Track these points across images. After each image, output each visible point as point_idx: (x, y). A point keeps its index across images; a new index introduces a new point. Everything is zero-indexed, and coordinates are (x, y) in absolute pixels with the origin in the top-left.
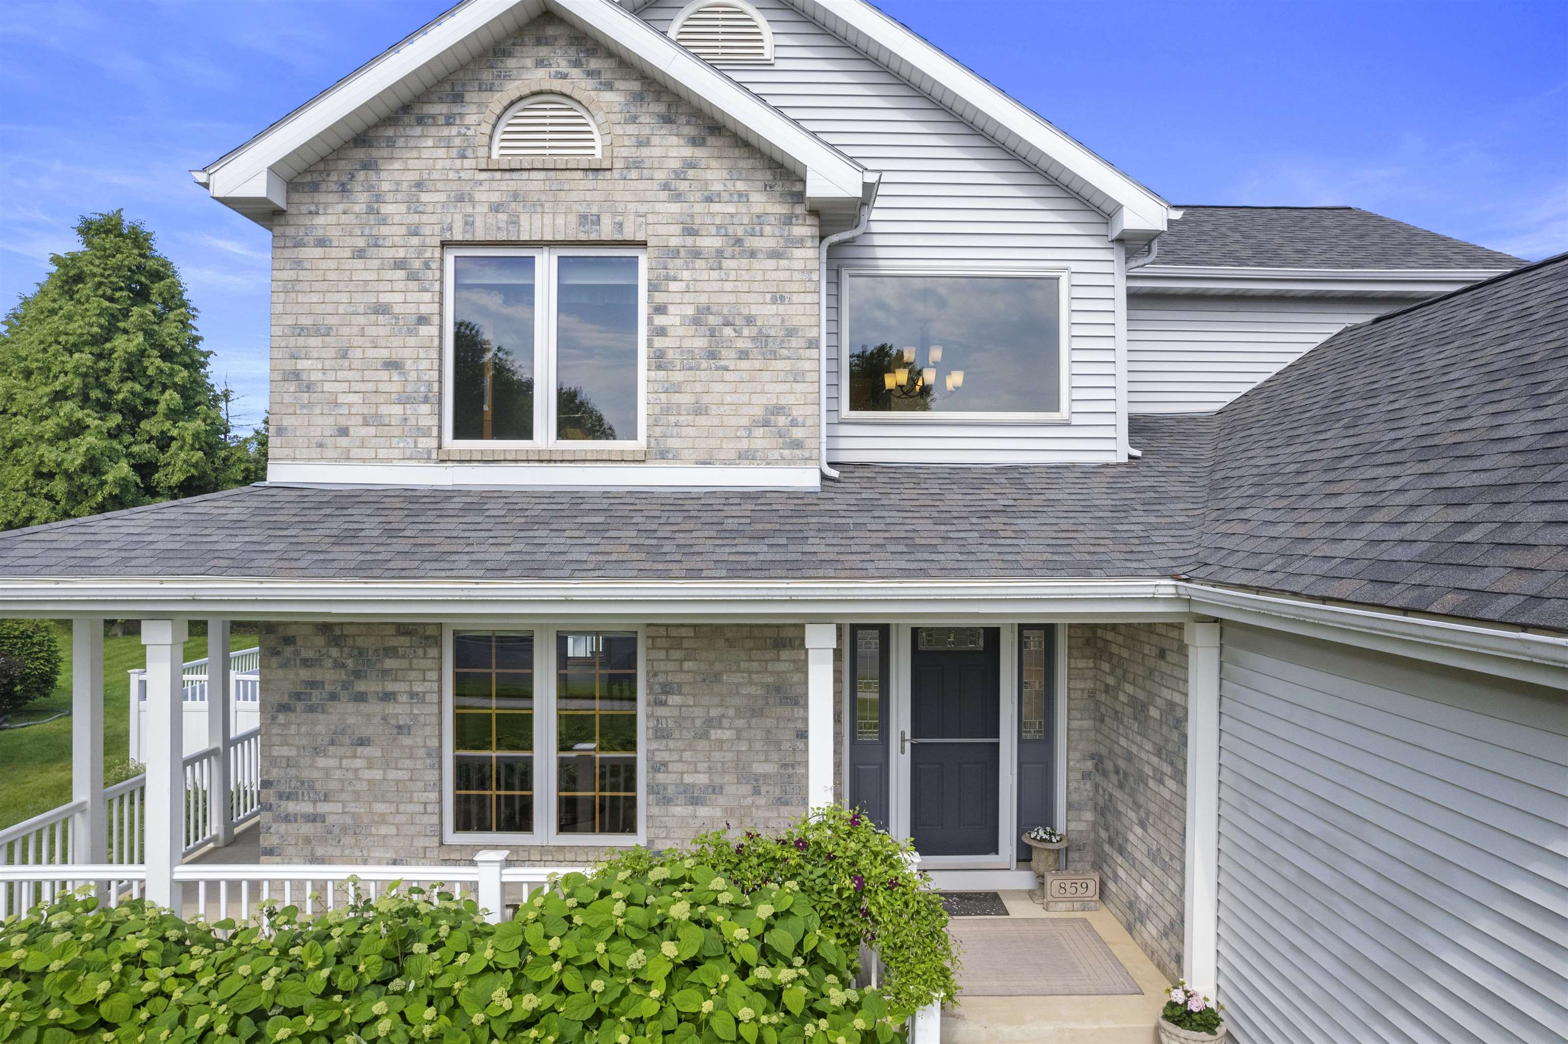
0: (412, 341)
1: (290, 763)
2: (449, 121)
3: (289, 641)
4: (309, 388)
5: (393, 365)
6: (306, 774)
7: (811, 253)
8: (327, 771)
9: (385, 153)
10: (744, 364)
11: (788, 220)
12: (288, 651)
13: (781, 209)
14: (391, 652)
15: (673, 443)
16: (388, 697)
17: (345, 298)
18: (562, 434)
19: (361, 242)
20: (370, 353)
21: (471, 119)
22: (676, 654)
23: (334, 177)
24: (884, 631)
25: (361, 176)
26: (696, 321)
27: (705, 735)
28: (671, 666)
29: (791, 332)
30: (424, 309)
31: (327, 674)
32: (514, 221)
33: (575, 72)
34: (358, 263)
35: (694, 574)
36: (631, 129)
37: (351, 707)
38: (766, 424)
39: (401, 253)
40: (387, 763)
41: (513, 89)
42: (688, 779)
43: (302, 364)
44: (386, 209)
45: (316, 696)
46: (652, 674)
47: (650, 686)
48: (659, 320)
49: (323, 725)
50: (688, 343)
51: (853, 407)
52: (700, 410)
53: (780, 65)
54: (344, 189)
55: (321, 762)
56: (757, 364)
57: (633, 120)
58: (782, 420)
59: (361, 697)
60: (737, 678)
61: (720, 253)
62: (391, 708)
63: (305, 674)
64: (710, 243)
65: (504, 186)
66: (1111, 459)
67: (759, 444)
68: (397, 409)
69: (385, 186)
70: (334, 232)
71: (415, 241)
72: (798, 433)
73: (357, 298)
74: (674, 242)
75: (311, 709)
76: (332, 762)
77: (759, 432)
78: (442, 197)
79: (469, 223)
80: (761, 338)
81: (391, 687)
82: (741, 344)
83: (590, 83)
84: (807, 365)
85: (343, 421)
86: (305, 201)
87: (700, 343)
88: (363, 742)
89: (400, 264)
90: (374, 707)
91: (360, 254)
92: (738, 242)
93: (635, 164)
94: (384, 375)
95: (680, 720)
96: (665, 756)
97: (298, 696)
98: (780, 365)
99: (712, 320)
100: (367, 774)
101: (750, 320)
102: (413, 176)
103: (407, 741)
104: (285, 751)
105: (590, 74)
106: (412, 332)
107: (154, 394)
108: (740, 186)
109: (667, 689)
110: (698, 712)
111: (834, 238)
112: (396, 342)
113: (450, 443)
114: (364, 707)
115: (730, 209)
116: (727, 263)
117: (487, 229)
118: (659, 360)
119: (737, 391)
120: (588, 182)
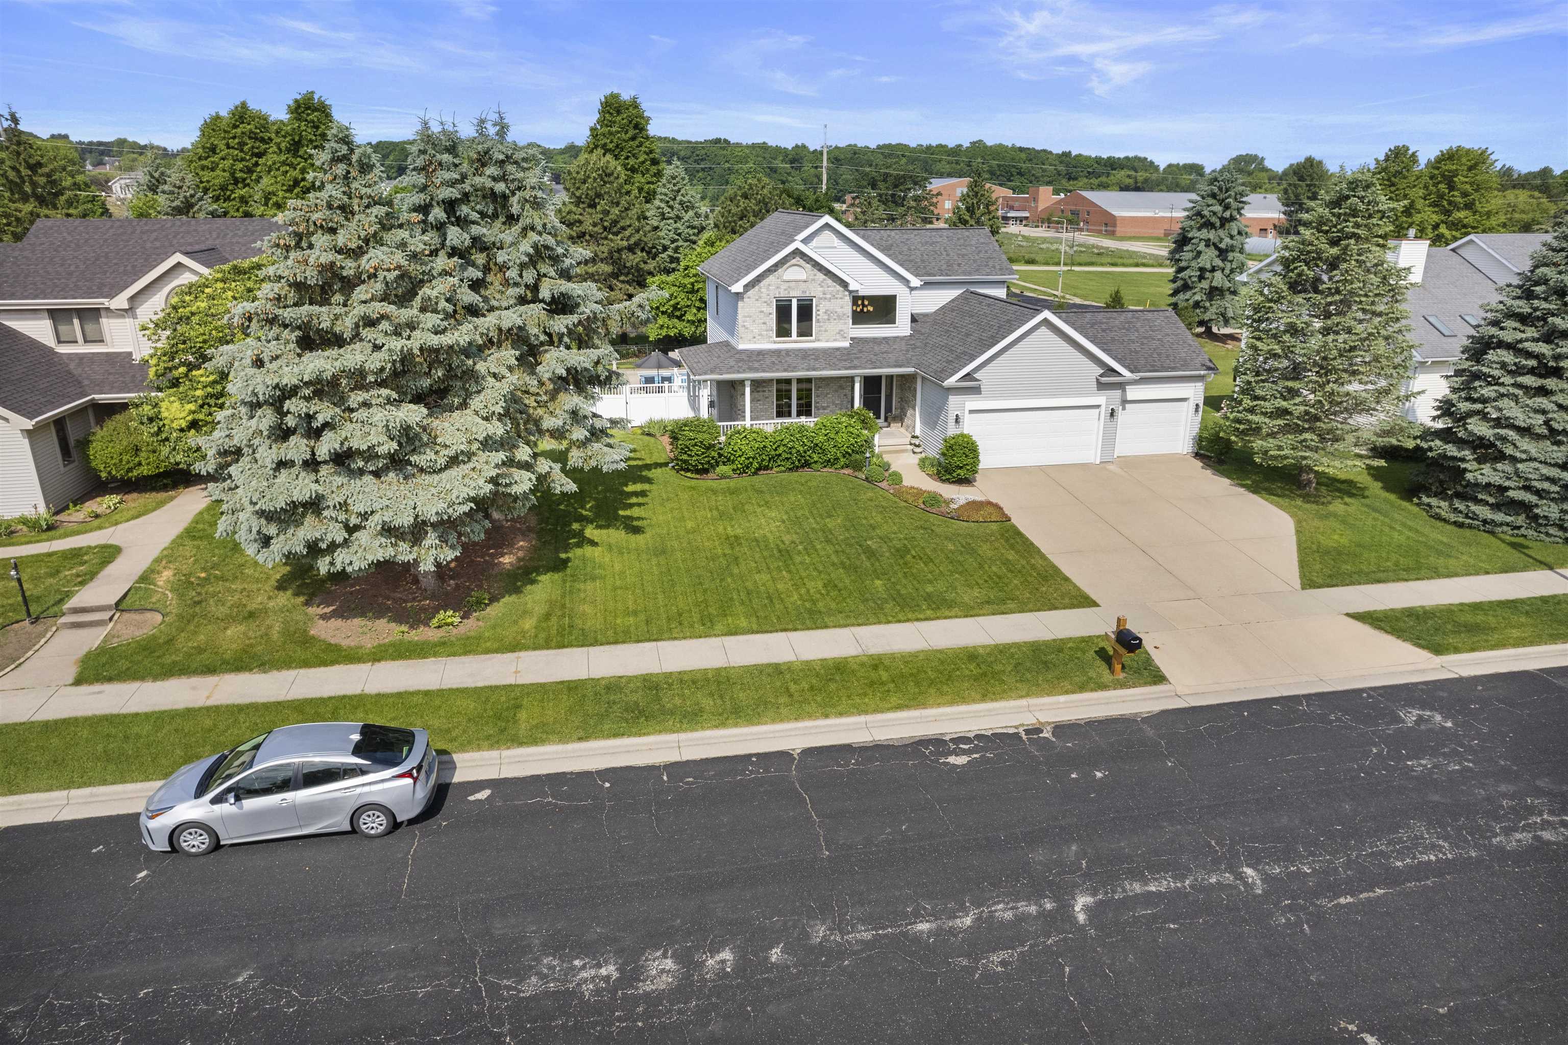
0: (768, 318)
2: (776, 271)
4: (747, 329)
5: (764, 323)
7: (848, 298)
10: (835, 321)
11: (844, 292)
13: (843, 289)
15: (819, 338)
16: (764, 391)
17: (754, 309)
18: (798, 336)
19: (757, 298)
20: (760, 321)
23: (754, 284)
24: (869, 378)
26: (825, 312)
27: (826, 396)
29: (844, 315)
30: (770, 311)
32: (788, 293)
33: (802, 261)
34: (757, 302)
36: (813, 272)
39: (766, 300)
40: (764, 405)
41: (790, 265)
42: (824, 406)
43: (746, 324)
44: (764, 291)
46: (816, 387)
47: (815, 390)
48: (818, 313)
50: (823, 317)
51: (852, 325)
52: (824, 331)
53: (838, 247)
54: (755, 287)
56: (838, 321)
57: (813, 270)
59: (758, 392)
60: (833, 384)
61: (830, 298)
62: (764, 393)
64: (828, 296)
65: (786, 285)
66: (906, 334)
67: (838, 336)
68: (766, 332)
69: (764, 286)
70: (752, 297)
71: (769, 297)
72: (843, 334)
73: (756, 310)
74: (821, 296)
77: (838, 332)
78: (774, 288)
79: (779, 293)
80: (839, 316)
81: (764, 389)
82: (834, 317)
83: (805, 262)
84: (847, 321)
85: (754, 335)
87: (826, 317)
88: (765, 402)
89: (765, 302)
90: (761, 393)
92: (834, 296)
93: (814, 280)
94: (763, 325)
95: (821, 393)
96: (819, 402)
98: (842, 321)
99: (828, 312)
100: (760, 407)
101: (835, 312)
102: (769, 284)
103: (767, 400)
106: (768, 316)
108: (835, 286)
109: (819, 387)
110: (825, 392)
111: (854, 295)
112: (765, 318)
113: (776, 339)
114: (759, 394)
115: (833, 289)
116: (832, 300)
117: (783, 294)
118: (818, 321)
119: (833, 327)
120: (803, 284)
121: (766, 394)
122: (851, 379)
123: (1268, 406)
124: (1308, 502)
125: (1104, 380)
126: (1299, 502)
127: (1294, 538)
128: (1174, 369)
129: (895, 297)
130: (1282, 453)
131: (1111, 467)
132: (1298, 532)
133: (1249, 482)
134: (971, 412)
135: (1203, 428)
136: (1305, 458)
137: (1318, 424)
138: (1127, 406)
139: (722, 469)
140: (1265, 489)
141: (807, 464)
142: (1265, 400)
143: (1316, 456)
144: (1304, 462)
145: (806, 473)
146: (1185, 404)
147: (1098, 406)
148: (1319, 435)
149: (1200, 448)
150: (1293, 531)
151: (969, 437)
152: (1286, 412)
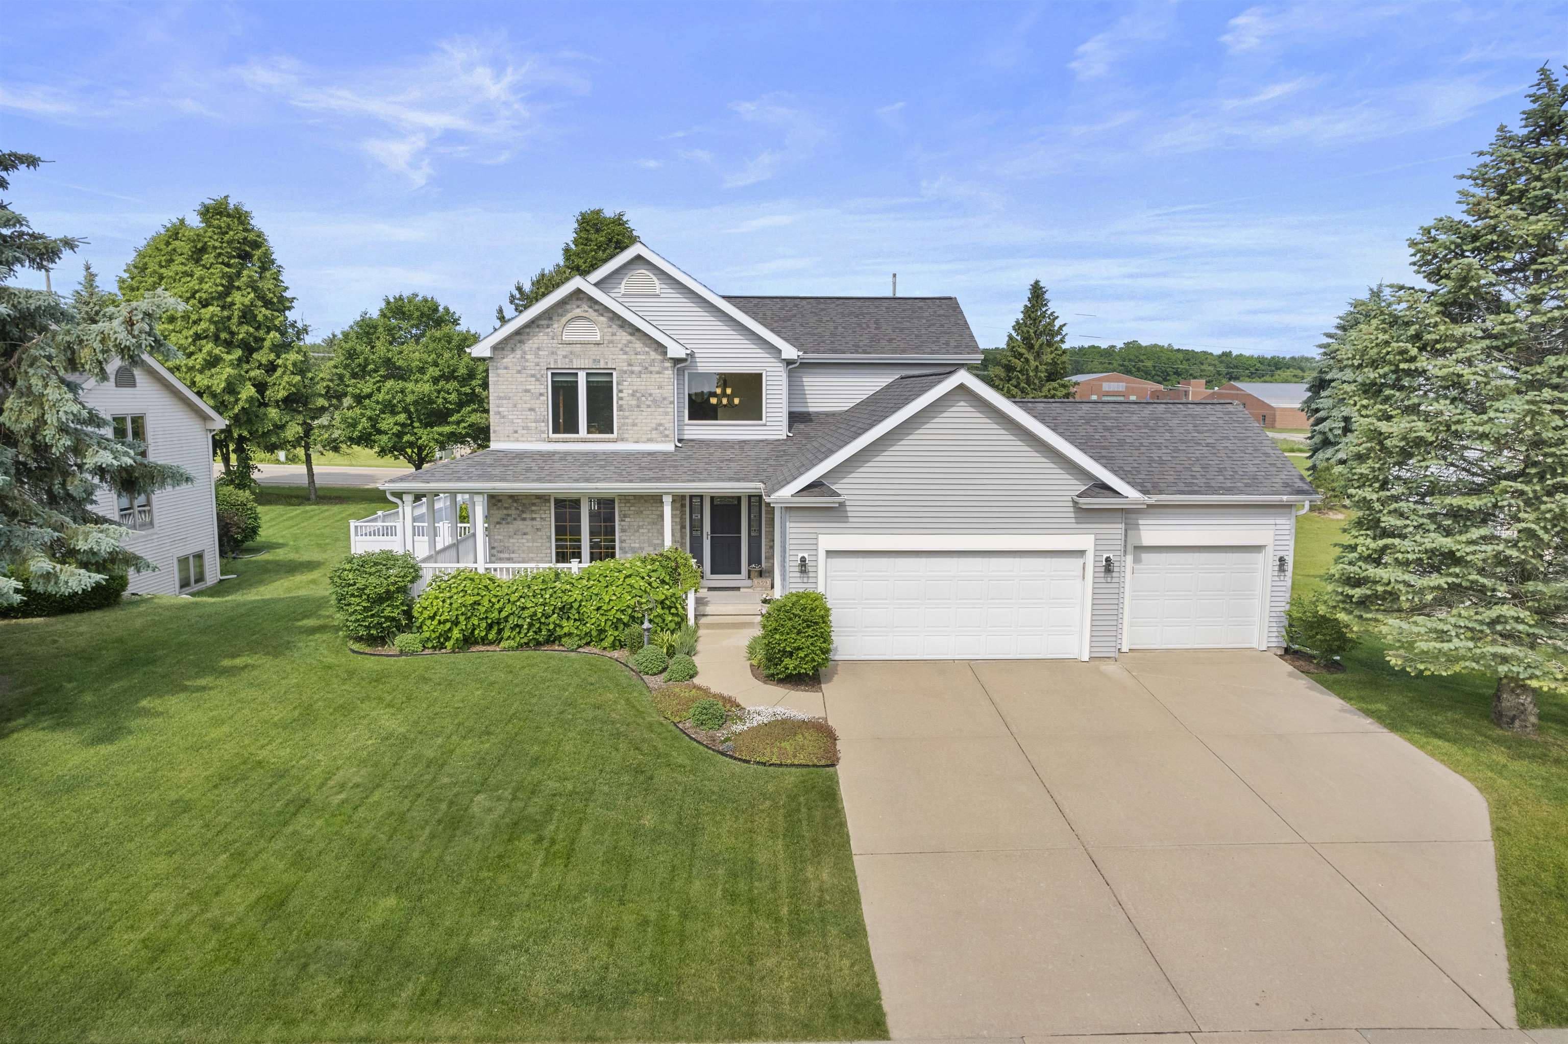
0: (538, 402)
1: (501, 541)
2: (548, 326)
3: (500, 501)
4: (503, 417)
5: (531, 410)
6: (507, 544)
7: (671, 372)
8: (513, 543)
9: (526, 337)
10: (649, 409)
11: (663, 362)
12: (500, 504)
13: (660, 357)
14: (534, 504)
15: (626, 436)
16: (533, 519)
17: (514, 387)
18: (589, 432)
19: (519, 368)
20: (524, 405)
21: (555, 326)
22: (628, 505)
23: (509, 346)
24: (701, 497)
25: (518, 345)
26: (633, 395)
27: (638, 531)
28: (626, 509)
29: (664, 399)
30: (542, 391)
31: (513, 512)
32: (571, 362)
33: (590, 310)
34: (519, 375)
35: (631, 481)
36: (610, 330)
37: (521, 522)
38: (656, 429)
39: (533, 372)
40: (533, 541)
41: (569, 316)
42: (633, 545)
43: (501, 409)
44: (528, 357)
45: (509, 519)
46: (620, 511)
47: (619, 515)
48: (620, 395)
49: (511, 528)
50: (630, 403)
51: (690, 418)
52: (634, 425)
53: (662, 295)
54: (513, 350)
55: (511, 541)
56: (653, 409)
57: (610, 327)
58: (661, 428)
59: (524, 519)
60: (648, 512)
61: (640, 372)
62: (534, 523)
63: (505, 512)
64: (637, 369)
65: (567, 349)
66: (781, 437)
67: (654, 436)
68: (534, 424)
69: (527, 349)
70: (510, 365)
71: (538, 368)
72: (667, 432)
73: (519, 387)
74: (625, 368)
75: (508, 523)
76: (515, 541)
77: (654, 432)
78: (546, 353)
79: (556, 362)
80: (655, 401)
81: (534, 516)
82: (648, 403)
83: (596, 314)
84: (669, 410)
85: (516, 429)
86: (499, 354)
87: (634, 403)
88: (525, 534)
89: (533, 376)
90: (528, 522)
91: (519, 372)
92: (646, 368)
93: (611, 342)
94: (529, 413)
95: (630, 526)
96: (624, 538)
97: (503, 519)
98: (661, 410)
99: (638, 395)
100: (527, 544)
101: (651, 395)
102: (536, 345)
103: (540, 533)
104: (499, 537)
105: (595, 311)
106: (537, 399)
107: (261, 333)
108: (647, 349)
109: (625, 516)
110: (635, 523)
111: (679, 366)
112: (533, 402)
113: (552, 435)
114: (525, 523)
115: (643, 357)
116: (643, 376)
117: (562, 364)
118: (620, 408)
119: (647, 419)
120: (596, 348)
121: (537, 523)
122: (657, 499)
123: (1408, 547)
124: (1520, 757)
125: (1087, 502)
126: (1499, 756)
127: (1490, 848)
128: (1229, 491)
129: (760, 376)
130: (1446, 646)
131: (1110, 668)
132: (1499, 832)
133: (1383, 707)
134: (830, 553)
135: (1296, 602)
136: (1505, 659)
137: (1531, 586)
138: (1145, 556)
139: (403, 639)
140: (1420, 724)
141: (552, 639)
142: (1403, 537)
143: (1532, 656)
144: (1503, 669)
145: (553, 652)
146: (1259, 557)
147: (1082, 553)
148: (1538, 612)
149: (1292, 639)
150: (1486, 829)
151: (818, 598)
152: (1452, 558)
